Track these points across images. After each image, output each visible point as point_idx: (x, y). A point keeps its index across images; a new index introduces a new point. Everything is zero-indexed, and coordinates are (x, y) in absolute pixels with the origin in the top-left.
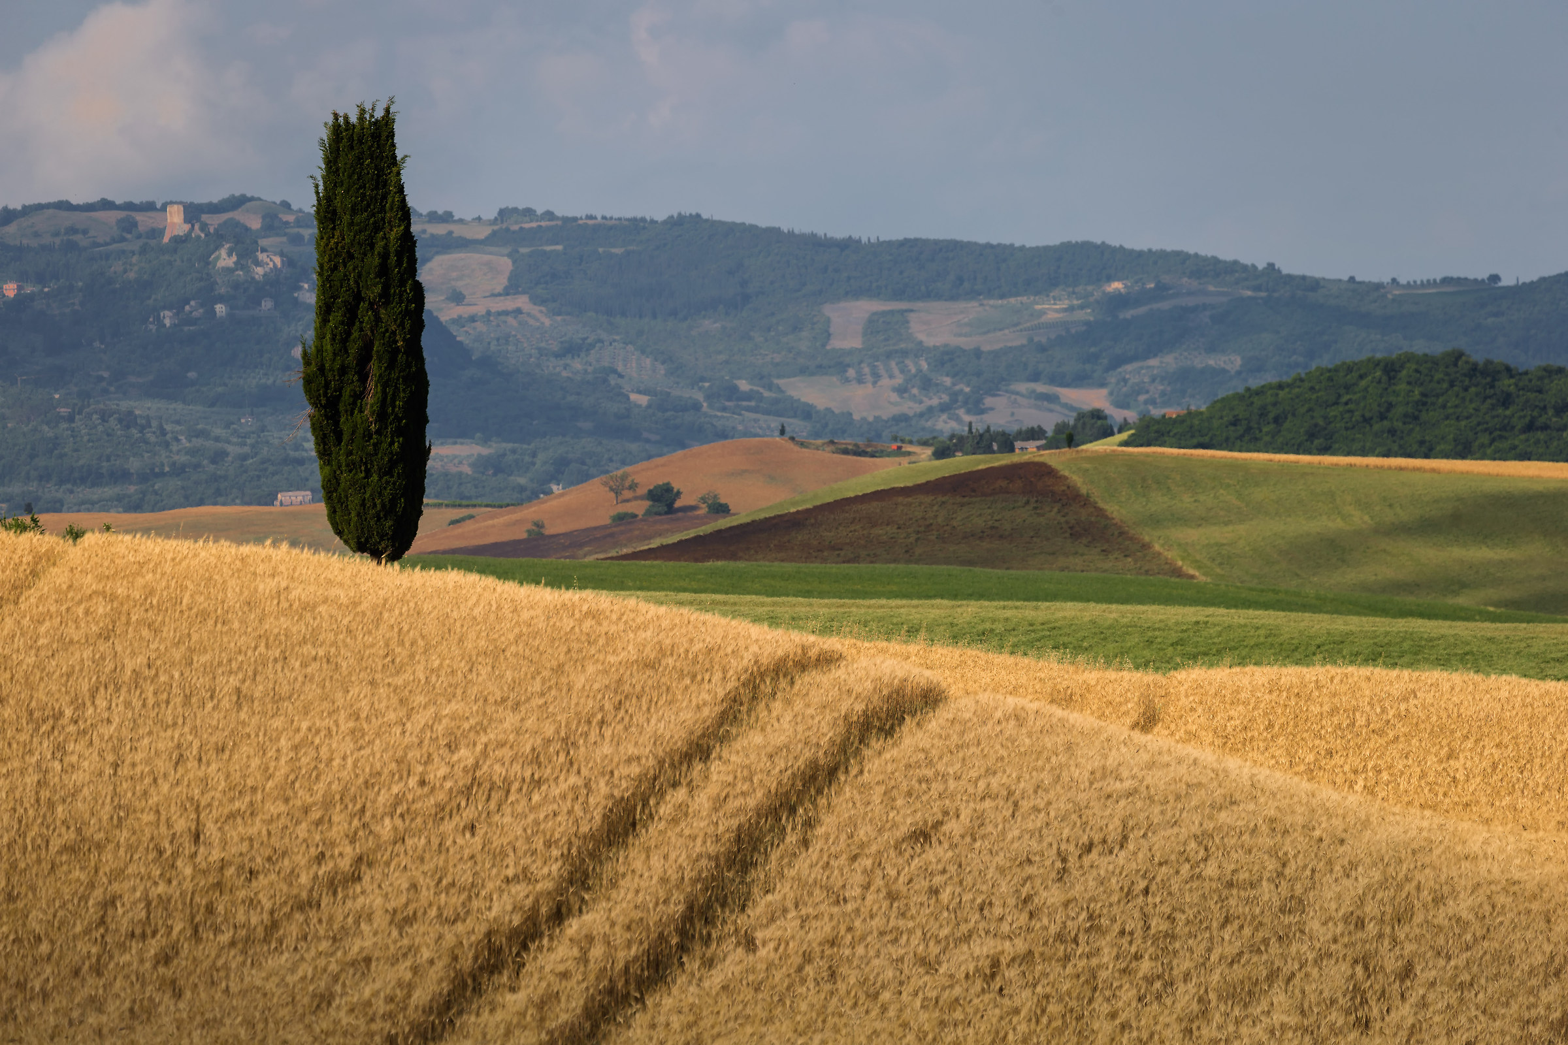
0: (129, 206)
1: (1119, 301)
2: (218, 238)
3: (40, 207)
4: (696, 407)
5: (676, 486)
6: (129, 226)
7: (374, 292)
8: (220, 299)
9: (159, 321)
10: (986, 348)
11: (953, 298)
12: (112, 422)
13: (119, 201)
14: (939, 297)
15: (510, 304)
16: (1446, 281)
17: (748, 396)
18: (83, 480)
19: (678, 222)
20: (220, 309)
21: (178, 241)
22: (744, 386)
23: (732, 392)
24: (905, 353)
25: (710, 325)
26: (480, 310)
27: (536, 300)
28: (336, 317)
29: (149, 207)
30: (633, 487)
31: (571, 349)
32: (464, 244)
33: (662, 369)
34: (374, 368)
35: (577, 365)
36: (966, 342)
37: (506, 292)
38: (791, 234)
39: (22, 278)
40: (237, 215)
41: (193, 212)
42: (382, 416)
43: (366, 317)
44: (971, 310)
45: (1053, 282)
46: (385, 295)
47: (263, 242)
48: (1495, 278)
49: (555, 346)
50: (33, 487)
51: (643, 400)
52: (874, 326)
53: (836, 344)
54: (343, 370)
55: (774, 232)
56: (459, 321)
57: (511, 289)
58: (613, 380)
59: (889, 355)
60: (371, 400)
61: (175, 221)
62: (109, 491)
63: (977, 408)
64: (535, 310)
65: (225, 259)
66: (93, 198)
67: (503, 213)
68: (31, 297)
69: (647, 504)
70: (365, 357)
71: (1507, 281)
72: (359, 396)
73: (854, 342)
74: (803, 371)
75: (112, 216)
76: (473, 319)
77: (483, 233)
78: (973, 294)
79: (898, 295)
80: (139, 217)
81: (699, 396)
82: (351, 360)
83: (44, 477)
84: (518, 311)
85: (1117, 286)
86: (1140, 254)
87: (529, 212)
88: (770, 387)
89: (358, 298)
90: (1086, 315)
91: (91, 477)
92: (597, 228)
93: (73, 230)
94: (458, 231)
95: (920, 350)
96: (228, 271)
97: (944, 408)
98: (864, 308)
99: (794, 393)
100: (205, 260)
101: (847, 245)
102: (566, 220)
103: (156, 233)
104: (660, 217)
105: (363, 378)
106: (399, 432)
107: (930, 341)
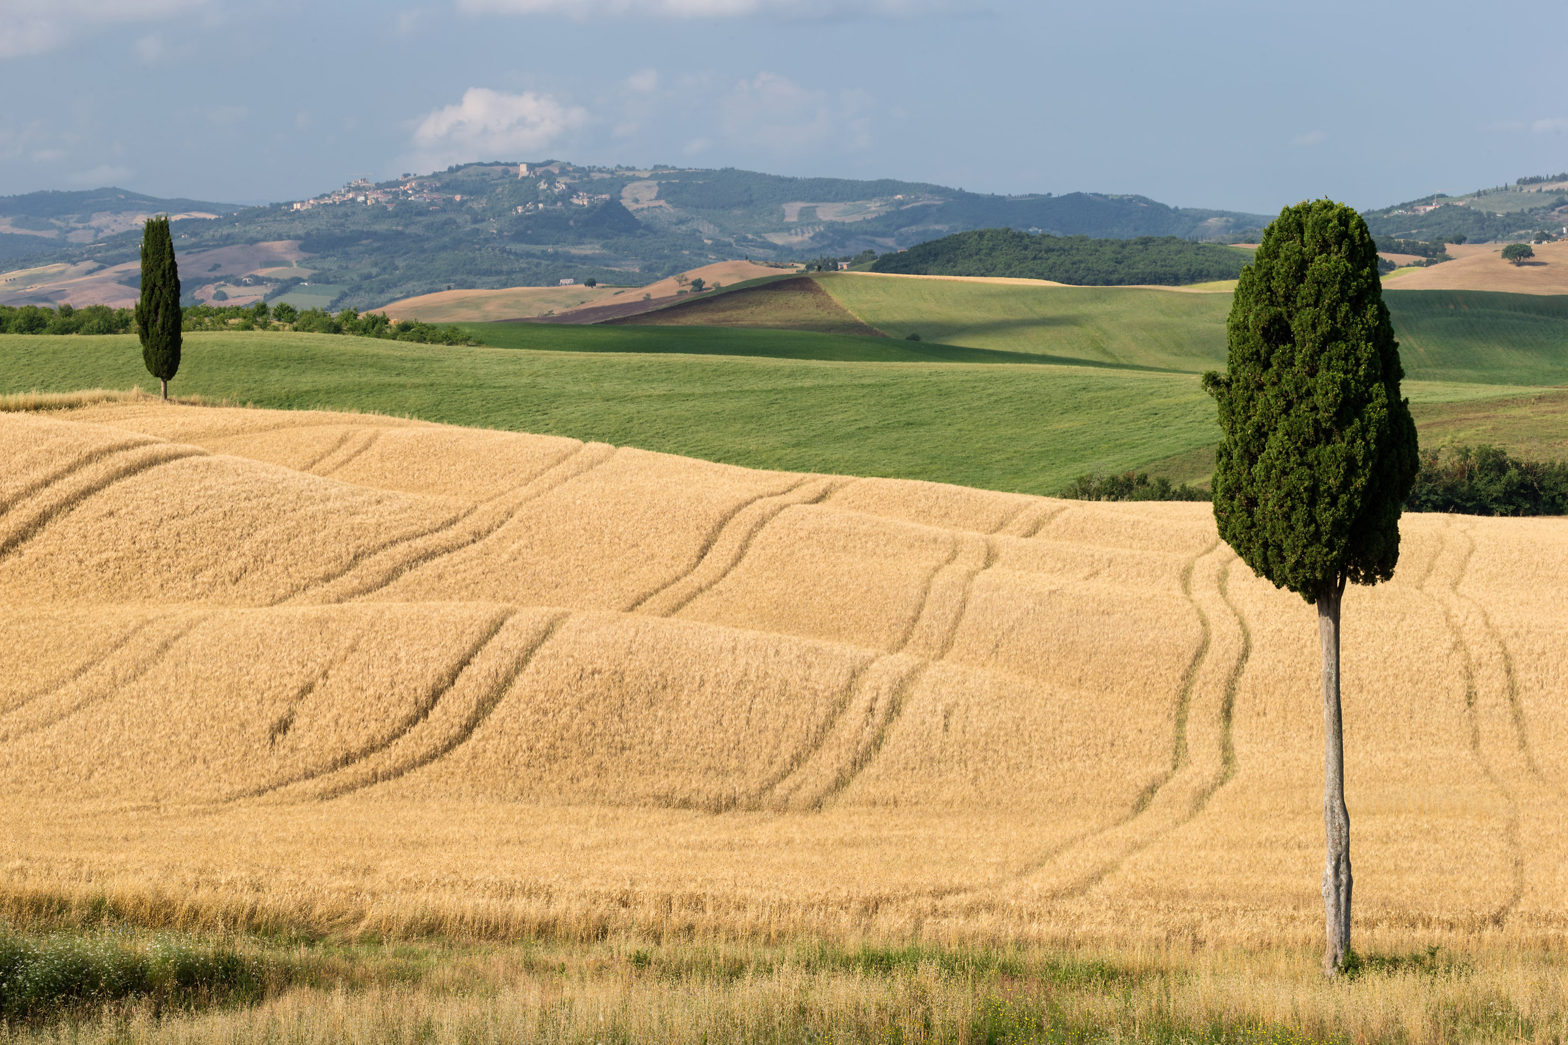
0: (507, 164)
1: (901, 203)
2: (540, 178)
3: (470, 165)
4: (731, 245)
5: (703, 279)
6: (506, 172)
7: (159, 283)
8: (541, 202)
9: (516, 210)
10: (847, 221)
11: (834, 201)
12: (497, 251)
13: (502, 162)
14: (828, 201)
15: (657, 203)
16: (1030, 195)
17: (752, 241)
18: (485, 274)
19: (725, 171)
20: (541, 206)
21: (524, 178)
22: (750, 236)
23: (745, 239)
24: (814, 224)
25: (737, 212)
26: (645, 206)
27: (668, 202)
28: (147, 292)
29: (515, 164)
30: (686, 280)
31: (681, 222)
32: (640, 179)
33: (717, 230)
34: (160, 311)
35: (684, 228)
36: (839, 219)
37: (656, 199)
38: (770, 176)
39: (463, 193)
40: (549, 168)
41: (531, 167)
42: (163, 328)
43: (157, 292)
44: (841, 206)
45: (874, 195)
46: (164, 284)
47: (558, 179)
48: (1050, 194)
49: (675, 220)
50: (464, 277)
51: (709, 242)
52: (802, 213)
53: (787, 220)
54: (149, 312)
55: (764, 175)
56: (637, 211)
57: (658, 198)
58: (698, 234)
59: (808, 225)
60: (159, 322)
61: (523, 170)
62: (494, 279)
63: (843, 246)
64: (667, 206)
65: (543, 186)
66: (492, 161)
67: (656, 167)
68: (466, 201)
69: (691, 287)
70: (157, 307)
71: (1054, 195)
72: (155, 321)
73: (794, 219)
74: (774, 231)
75: (500, 168)
76: (642, 209)
77: (647, 175)
78: (842, 200)
79: (812, 200)
80: (510, 168)
81: (732, 241)
82: (152, 308)
83: (469, 273)
84: (661, 207)
85: (899, 196)
86: (909, 184)
87: (665, 167)
88: (760, 237)
89: (155, 285)
90: (887, 209)
91: (487, 273)
92: (693, 173)
93: (484, 174)
94: (637, 174)
95: (820, 222)
96: (544, 190)
97: (829, 246)
98: (799, 205)
99: (770, 240)
100: (535, 186)
101: (791, 180)
102: (680, 170)
103: (517, 175)
104: (718, 169)
105: (157, 314)
106: (169, 334)
107: (824, 219)
